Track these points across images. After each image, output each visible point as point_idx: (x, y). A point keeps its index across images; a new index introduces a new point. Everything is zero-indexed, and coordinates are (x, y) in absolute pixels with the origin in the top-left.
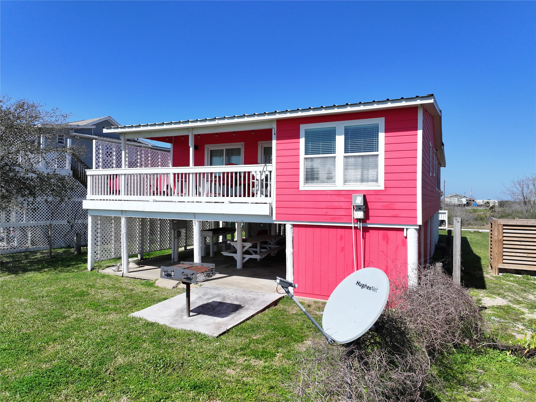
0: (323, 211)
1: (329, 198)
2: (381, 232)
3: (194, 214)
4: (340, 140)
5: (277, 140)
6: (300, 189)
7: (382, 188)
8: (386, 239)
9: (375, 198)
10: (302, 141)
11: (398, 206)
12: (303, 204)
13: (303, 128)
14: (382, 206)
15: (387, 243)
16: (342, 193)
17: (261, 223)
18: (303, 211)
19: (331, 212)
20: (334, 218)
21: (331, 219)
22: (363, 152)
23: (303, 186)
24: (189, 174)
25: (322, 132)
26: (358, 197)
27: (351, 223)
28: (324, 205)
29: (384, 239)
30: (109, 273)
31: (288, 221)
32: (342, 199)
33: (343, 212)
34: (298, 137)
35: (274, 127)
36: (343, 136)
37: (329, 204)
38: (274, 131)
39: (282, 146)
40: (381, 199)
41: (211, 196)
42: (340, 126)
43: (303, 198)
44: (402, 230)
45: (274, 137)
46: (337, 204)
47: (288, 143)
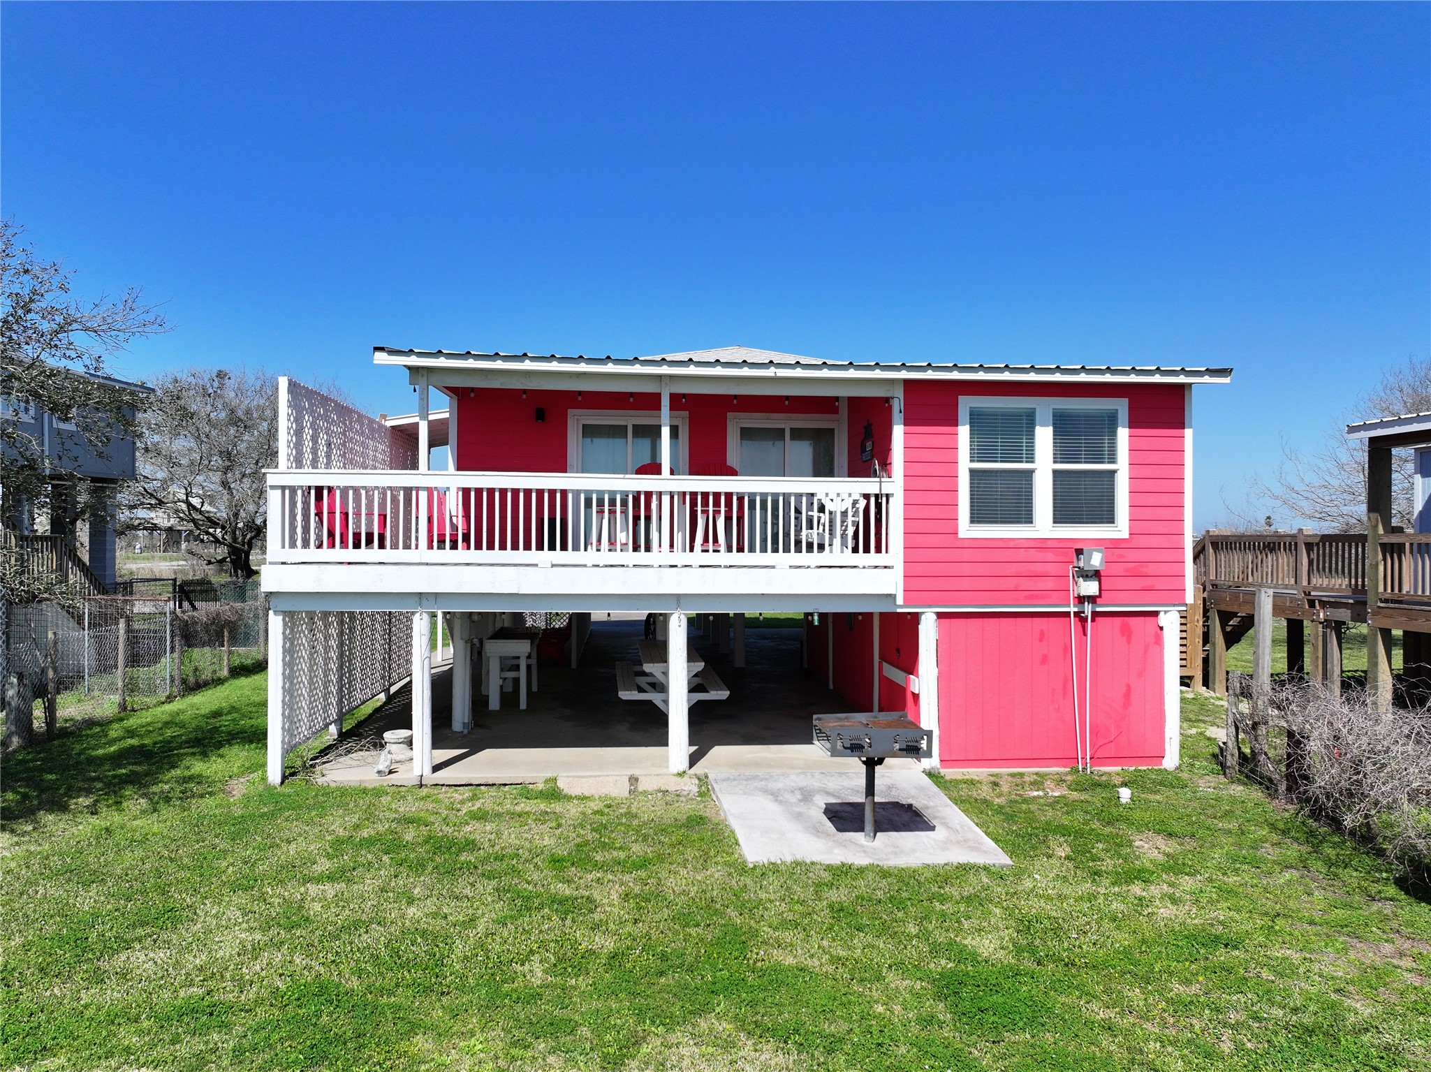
0: (1011, 583)
1: (1022, 555)
2: (1118, 620)
3: (678, 597)
4: (1044, 437)
5: (905, 424)
6: (960, 536)
7: (1125, 535)
8: (1127, 633)
9: (1113, 555)
10: (964, 432)
11: (1152, 569)
12: (967, 569)
13: (966, 404)
14: (1126, 570)
15: (1129, 641)
16: (1050, 544)
17: (860, 614)
18: (966, 584)
19: (1026, 584)
20: (1033, 597)
21: (1027, 598)
22: (1085, 462)
23: (966, 529)
24: (660, 494)
25: (1002, 415)
26: (1094, 553)
27: (1069, 606)
28: (1012, 569)
29: (1123, 634)
30: (361, 781)
31: (930, 606)
32: (1050, 556)
33: (1050, 584)
34: (954, 422)
35: (899, 394)
36: (1050, 429)
37: (1023, 568)
38: (897, 406)
39: (918, 441)
40: (1122, 556)
41: (714, 551)
42: (1044, 407)
43: (966, 555)
44: (1156, 614)
45: (897, 416)
46: (1038, 568)
47: (931, 435)
